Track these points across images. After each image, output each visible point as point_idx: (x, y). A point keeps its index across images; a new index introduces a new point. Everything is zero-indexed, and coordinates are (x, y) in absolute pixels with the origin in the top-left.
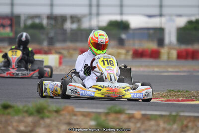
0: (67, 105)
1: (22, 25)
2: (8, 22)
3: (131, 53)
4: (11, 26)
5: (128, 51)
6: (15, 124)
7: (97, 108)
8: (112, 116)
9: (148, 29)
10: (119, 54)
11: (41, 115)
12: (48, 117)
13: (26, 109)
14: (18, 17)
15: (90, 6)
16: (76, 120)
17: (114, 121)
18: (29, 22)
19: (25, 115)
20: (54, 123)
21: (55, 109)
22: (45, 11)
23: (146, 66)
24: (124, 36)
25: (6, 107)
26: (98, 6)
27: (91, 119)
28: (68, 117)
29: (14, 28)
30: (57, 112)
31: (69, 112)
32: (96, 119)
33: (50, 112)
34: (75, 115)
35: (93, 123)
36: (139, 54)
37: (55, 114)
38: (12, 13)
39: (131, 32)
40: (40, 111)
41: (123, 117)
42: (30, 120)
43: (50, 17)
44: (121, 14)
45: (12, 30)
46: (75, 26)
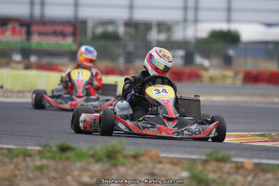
0: (149, 148)
1: (89, 33)
2: (69, 29)
3: (241, 76)
4: (74, 34)
5: (236, 74)
6: (76, 173)
7: (191, 153)
8: (212, 166)
9: (266, 43)
10: (224, 77)
11: (113, 162)
12: (123, 165)
13: (91, 152)
14: (84, 23)
15: (185, 8)
16: (162, 169)
17: (215, 172)
18: (99, 30)
19: (90, 160)
20: (131, 172)
21: (132, 153)
22: (121, 15)
23: (262, 95)
24: (231, 52)
25: (64, 149)
26: (196, 9)
27: (183, 169)
28: (150, 165)
29: (79, 38)
30: (135, 157)
31: (151, 158)
32: (189, 169)
33: (125, 157)
34: (160, 162)
35: (185, 174)
36: (252, 78)
37: (132, 161)
38: (76, 17)
39: (241, 46)
40: (111, 156)
41: (227, 167)
42: (97, 167)
43: (129, 24)
44: (229, 20)
45: (75, 41)
46: (163, 37)
